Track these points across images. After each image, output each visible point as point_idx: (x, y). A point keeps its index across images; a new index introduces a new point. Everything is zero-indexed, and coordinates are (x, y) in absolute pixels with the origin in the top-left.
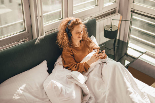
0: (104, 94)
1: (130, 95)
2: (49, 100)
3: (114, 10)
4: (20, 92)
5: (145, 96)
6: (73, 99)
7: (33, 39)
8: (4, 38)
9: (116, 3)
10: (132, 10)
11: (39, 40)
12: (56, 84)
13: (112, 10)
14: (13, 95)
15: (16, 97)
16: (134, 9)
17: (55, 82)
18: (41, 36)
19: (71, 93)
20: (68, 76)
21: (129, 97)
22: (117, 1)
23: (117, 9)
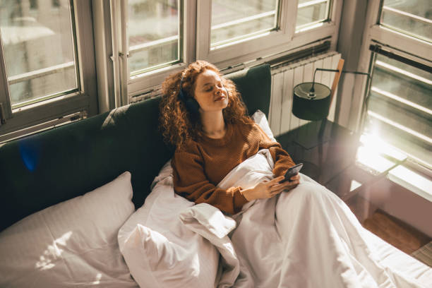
0: (276, 268)
1: (344, 275)
2: (131, 276)
3: (325, 42)
4: (55, 251)
5: (386, 278)
6: (193, 277)
7: (98, 113)
8: (23, 109)
9: (331, 23)
10: (374, 44)
11: (113, 116)
12: (149, 236)
13: (318, 43)
14: (38, 259)
15: (44, 264)
16: (378, 42)
17: (146, 230)
18: (122, 105)
19: (189, 261)
20: (183, 215)
21: (341, 279)
22: (333, 19)
23: (334, 41)
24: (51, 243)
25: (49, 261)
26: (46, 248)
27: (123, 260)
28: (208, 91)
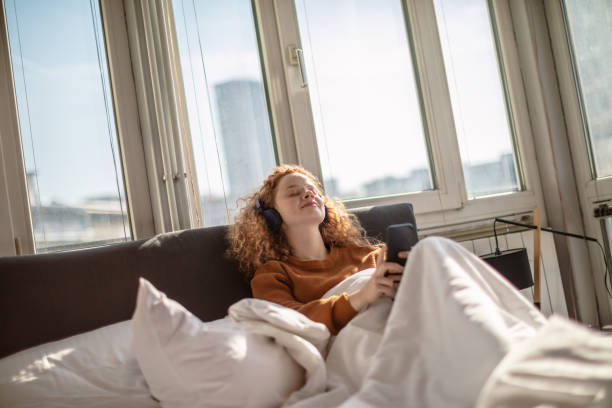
3: (524, 217)
4: (43, 365)
12: (160, 299)
14: (17, 374)
15: (23, 378)
16: (600, 202)
17: (157, 292)
24: (40, 358)
25: (31, 374)
26: (32, 362)
27: (146, 385)
28: (292, 195)
